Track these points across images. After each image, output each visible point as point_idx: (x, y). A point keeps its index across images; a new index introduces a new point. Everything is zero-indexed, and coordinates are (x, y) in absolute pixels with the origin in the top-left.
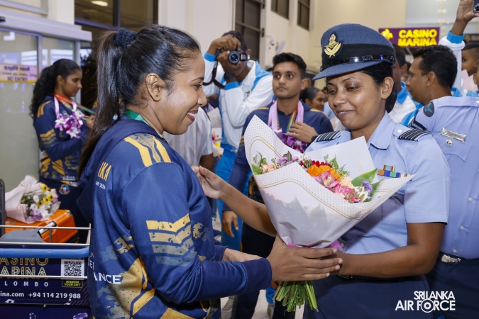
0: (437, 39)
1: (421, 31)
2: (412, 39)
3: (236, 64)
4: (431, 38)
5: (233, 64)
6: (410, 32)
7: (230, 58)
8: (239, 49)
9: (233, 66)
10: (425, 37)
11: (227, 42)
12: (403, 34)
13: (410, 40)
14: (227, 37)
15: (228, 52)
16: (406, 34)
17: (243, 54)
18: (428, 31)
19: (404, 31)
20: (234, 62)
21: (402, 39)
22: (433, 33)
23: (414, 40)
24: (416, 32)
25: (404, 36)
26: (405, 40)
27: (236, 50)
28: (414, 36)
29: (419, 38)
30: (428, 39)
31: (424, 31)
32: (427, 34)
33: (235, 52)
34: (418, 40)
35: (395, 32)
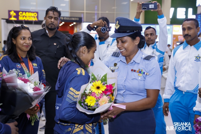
0: (37, 17)
1: (30, 13)
2: (26, 17)
3: (104, 33)
4: (34, 17)
5: (103, 33)
6: (24, 13)
7: (101, 30)
8: (106, 26)
9: (103, 34)
10: (32, 16)
11: (100, 23)
12: (21, 14)
13: (24, 17)
14: (100, 21)
15: (101, 27)
16: (22, 14)
17: (108, 28)
18: (33, 13)
19: (21, 13)
20: (104, 32)
21: (21, 16)
22: (35, 15)
23: (27, 17)
24: (27, 13)
25: (21, 15)
26: (22, 17)
27: (105, 26)
28: (27, 15)
29: (29, 16)
30: (33, 17)
31: (31, 13)
32: (33, 14)
33: (104, 28)
34: (29, 17)
35: (17, 12)
